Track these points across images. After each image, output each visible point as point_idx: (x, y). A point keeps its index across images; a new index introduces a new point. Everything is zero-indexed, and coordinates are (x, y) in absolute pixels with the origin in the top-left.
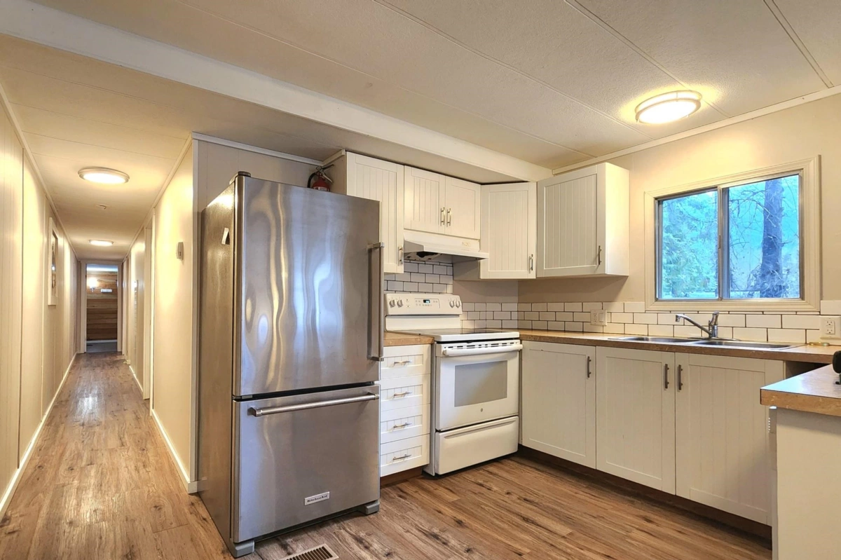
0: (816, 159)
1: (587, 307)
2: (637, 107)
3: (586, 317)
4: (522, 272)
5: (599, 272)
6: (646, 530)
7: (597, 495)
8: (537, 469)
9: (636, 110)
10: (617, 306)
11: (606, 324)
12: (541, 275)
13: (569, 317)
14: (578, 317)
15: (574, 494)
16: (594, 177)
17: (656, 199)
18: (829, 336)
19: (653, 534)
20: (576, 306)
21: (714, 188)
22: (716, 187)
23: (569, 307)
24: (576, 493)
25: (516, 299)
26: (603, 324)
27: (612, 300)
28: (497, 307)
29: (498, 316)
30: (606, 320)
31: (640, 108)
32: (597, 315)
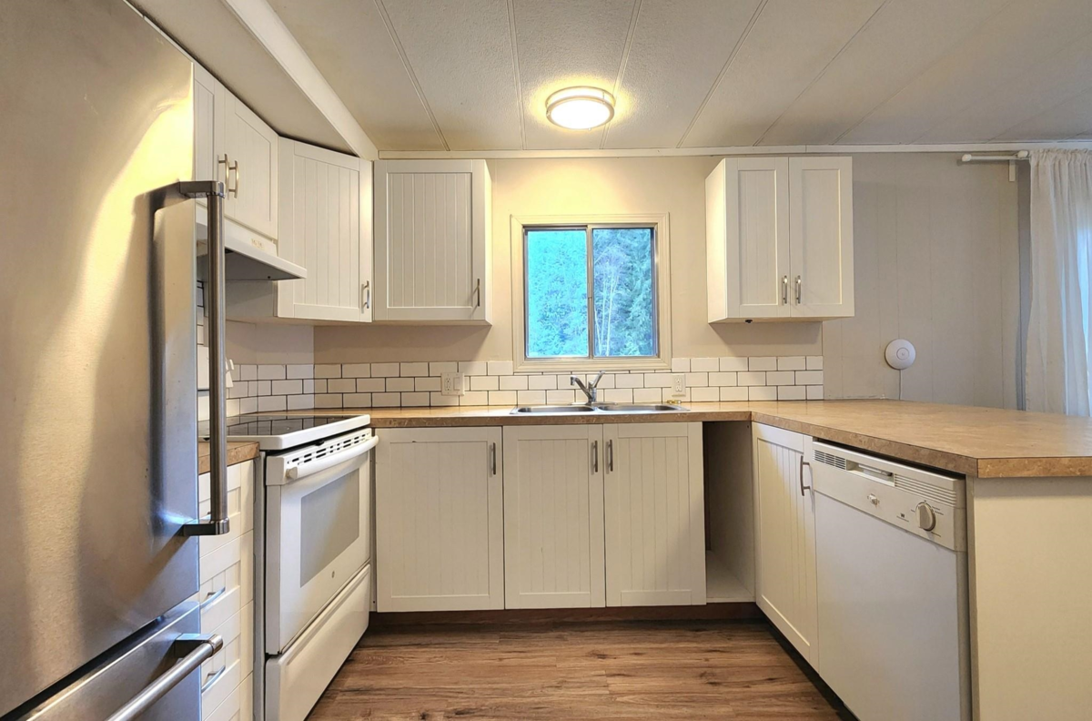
0: (667, 215)
1: (436, 368)
2: (548, 99)
3: (432, 384)
4: (350, 310)
5: (476, 317)
6: (615, 672)
7: (523, 649)
8: (419, 645)
9: (547, 103)
10: (478, 367)
11: (464, 393)
12: (381, 317)
13: (408, 385)
14: (423, 384)
15: (497, 663)
16: (467, 177)
17: (524, 227)
18: (677, 393)
19: (623, 672)
20: (420, 369)
21: (583, 227)
22: (586, 226)
23: (407, 369)
24: (501, 659)
25: (311, 356)
26: (459, 393)
27: (470, 359)
28: (278, 372)
29: (280, 388)
30: (464, 387)
31: (552, 101)
32: (452, 380)
